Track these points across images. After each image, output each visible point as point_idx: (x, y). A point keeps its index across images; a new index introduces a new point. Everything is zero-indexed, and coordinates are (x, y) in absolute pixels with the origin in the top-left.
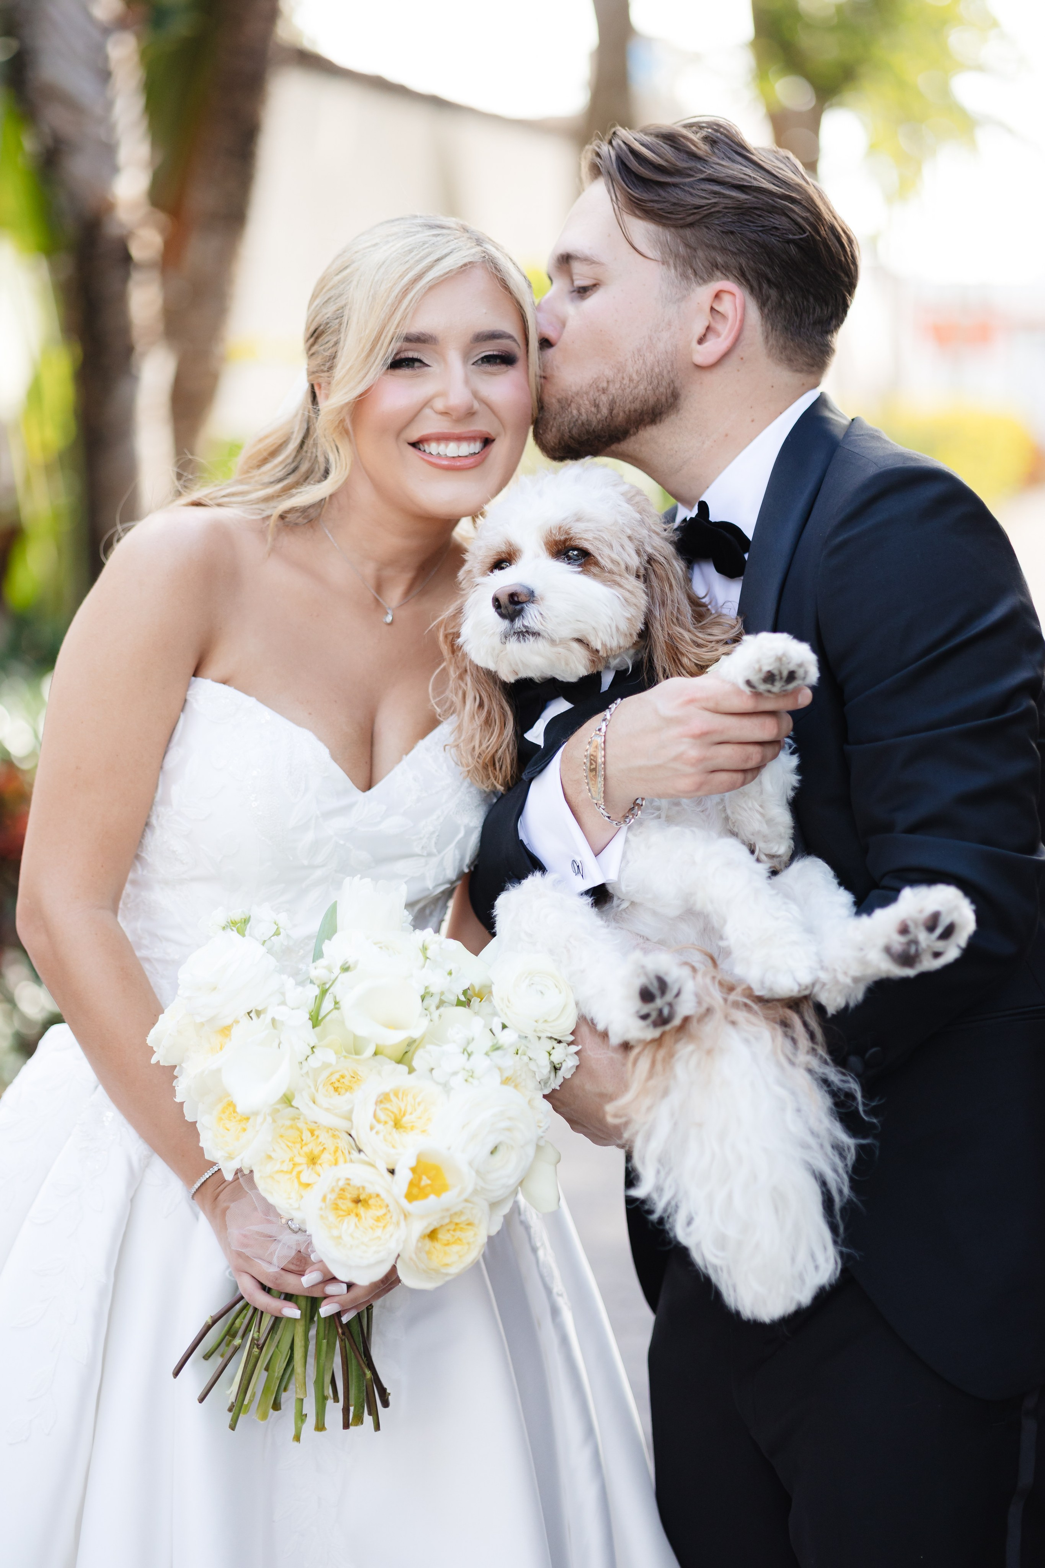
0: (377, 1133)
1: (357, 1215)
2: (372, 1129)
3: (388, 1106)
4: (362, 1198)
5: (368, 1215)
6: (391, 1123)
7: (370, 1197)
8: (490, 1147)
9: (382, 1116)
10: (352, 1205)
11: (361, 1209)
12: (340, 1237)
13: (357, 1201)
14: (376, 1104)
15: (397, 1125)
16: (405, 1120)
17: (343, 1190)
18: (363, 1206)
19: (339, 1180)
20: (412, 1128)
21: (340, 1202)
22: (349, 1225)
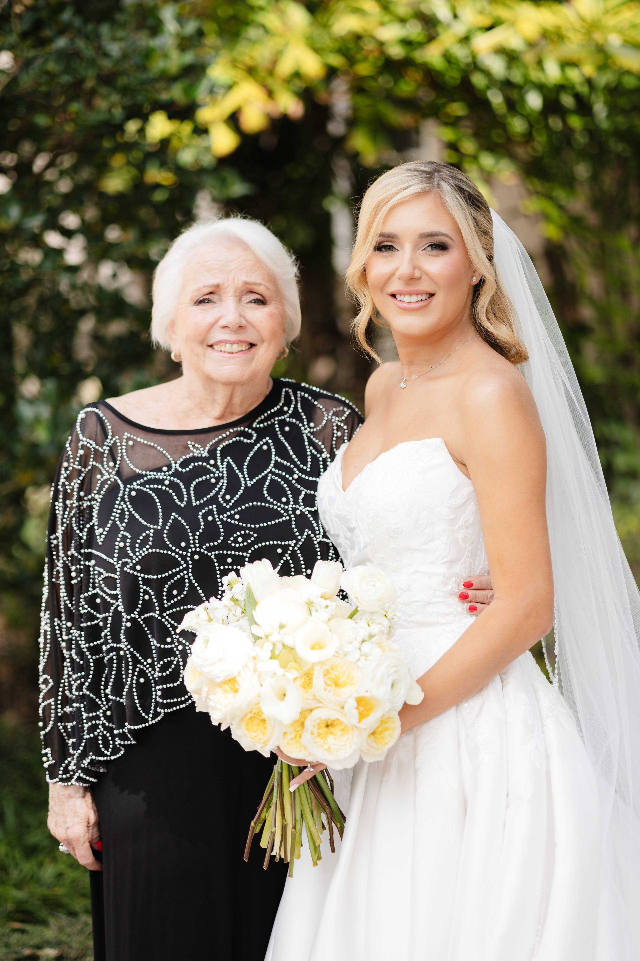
0: (329, 692)
1: (331, 733)
2: (325, 690)
3: (330, 676)
4: (329, 723)
5: (336, 730)
6: (334, 685)
7: (334, 721)
8: (390, 685)
9: (329, 682)
10: (326, 729)
11: (331, 729)
12: (329, 748)
13: (327, 726)
14: (324, 676)
15: (336, 685)
16: (341, 680)
17: (319, 724)
18: (332, 727)
19: (315, 721)
20: (345, 685)
21: (320, 731)
22: (330, 739)
